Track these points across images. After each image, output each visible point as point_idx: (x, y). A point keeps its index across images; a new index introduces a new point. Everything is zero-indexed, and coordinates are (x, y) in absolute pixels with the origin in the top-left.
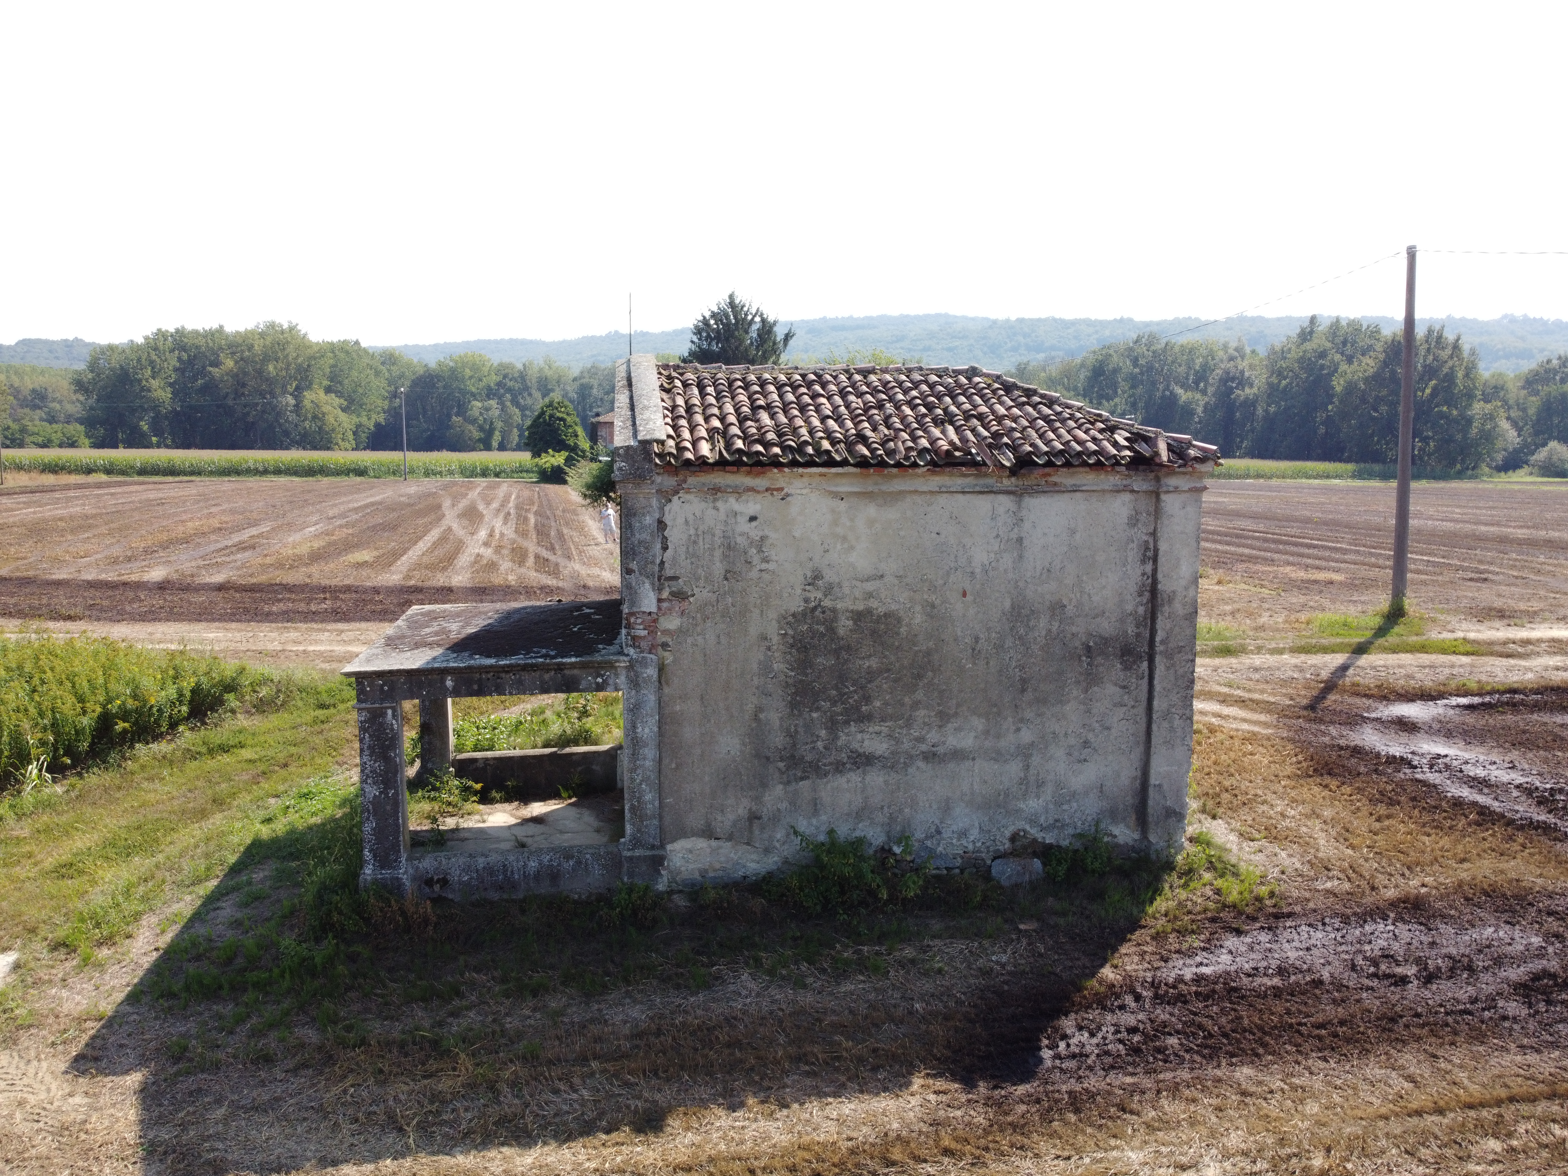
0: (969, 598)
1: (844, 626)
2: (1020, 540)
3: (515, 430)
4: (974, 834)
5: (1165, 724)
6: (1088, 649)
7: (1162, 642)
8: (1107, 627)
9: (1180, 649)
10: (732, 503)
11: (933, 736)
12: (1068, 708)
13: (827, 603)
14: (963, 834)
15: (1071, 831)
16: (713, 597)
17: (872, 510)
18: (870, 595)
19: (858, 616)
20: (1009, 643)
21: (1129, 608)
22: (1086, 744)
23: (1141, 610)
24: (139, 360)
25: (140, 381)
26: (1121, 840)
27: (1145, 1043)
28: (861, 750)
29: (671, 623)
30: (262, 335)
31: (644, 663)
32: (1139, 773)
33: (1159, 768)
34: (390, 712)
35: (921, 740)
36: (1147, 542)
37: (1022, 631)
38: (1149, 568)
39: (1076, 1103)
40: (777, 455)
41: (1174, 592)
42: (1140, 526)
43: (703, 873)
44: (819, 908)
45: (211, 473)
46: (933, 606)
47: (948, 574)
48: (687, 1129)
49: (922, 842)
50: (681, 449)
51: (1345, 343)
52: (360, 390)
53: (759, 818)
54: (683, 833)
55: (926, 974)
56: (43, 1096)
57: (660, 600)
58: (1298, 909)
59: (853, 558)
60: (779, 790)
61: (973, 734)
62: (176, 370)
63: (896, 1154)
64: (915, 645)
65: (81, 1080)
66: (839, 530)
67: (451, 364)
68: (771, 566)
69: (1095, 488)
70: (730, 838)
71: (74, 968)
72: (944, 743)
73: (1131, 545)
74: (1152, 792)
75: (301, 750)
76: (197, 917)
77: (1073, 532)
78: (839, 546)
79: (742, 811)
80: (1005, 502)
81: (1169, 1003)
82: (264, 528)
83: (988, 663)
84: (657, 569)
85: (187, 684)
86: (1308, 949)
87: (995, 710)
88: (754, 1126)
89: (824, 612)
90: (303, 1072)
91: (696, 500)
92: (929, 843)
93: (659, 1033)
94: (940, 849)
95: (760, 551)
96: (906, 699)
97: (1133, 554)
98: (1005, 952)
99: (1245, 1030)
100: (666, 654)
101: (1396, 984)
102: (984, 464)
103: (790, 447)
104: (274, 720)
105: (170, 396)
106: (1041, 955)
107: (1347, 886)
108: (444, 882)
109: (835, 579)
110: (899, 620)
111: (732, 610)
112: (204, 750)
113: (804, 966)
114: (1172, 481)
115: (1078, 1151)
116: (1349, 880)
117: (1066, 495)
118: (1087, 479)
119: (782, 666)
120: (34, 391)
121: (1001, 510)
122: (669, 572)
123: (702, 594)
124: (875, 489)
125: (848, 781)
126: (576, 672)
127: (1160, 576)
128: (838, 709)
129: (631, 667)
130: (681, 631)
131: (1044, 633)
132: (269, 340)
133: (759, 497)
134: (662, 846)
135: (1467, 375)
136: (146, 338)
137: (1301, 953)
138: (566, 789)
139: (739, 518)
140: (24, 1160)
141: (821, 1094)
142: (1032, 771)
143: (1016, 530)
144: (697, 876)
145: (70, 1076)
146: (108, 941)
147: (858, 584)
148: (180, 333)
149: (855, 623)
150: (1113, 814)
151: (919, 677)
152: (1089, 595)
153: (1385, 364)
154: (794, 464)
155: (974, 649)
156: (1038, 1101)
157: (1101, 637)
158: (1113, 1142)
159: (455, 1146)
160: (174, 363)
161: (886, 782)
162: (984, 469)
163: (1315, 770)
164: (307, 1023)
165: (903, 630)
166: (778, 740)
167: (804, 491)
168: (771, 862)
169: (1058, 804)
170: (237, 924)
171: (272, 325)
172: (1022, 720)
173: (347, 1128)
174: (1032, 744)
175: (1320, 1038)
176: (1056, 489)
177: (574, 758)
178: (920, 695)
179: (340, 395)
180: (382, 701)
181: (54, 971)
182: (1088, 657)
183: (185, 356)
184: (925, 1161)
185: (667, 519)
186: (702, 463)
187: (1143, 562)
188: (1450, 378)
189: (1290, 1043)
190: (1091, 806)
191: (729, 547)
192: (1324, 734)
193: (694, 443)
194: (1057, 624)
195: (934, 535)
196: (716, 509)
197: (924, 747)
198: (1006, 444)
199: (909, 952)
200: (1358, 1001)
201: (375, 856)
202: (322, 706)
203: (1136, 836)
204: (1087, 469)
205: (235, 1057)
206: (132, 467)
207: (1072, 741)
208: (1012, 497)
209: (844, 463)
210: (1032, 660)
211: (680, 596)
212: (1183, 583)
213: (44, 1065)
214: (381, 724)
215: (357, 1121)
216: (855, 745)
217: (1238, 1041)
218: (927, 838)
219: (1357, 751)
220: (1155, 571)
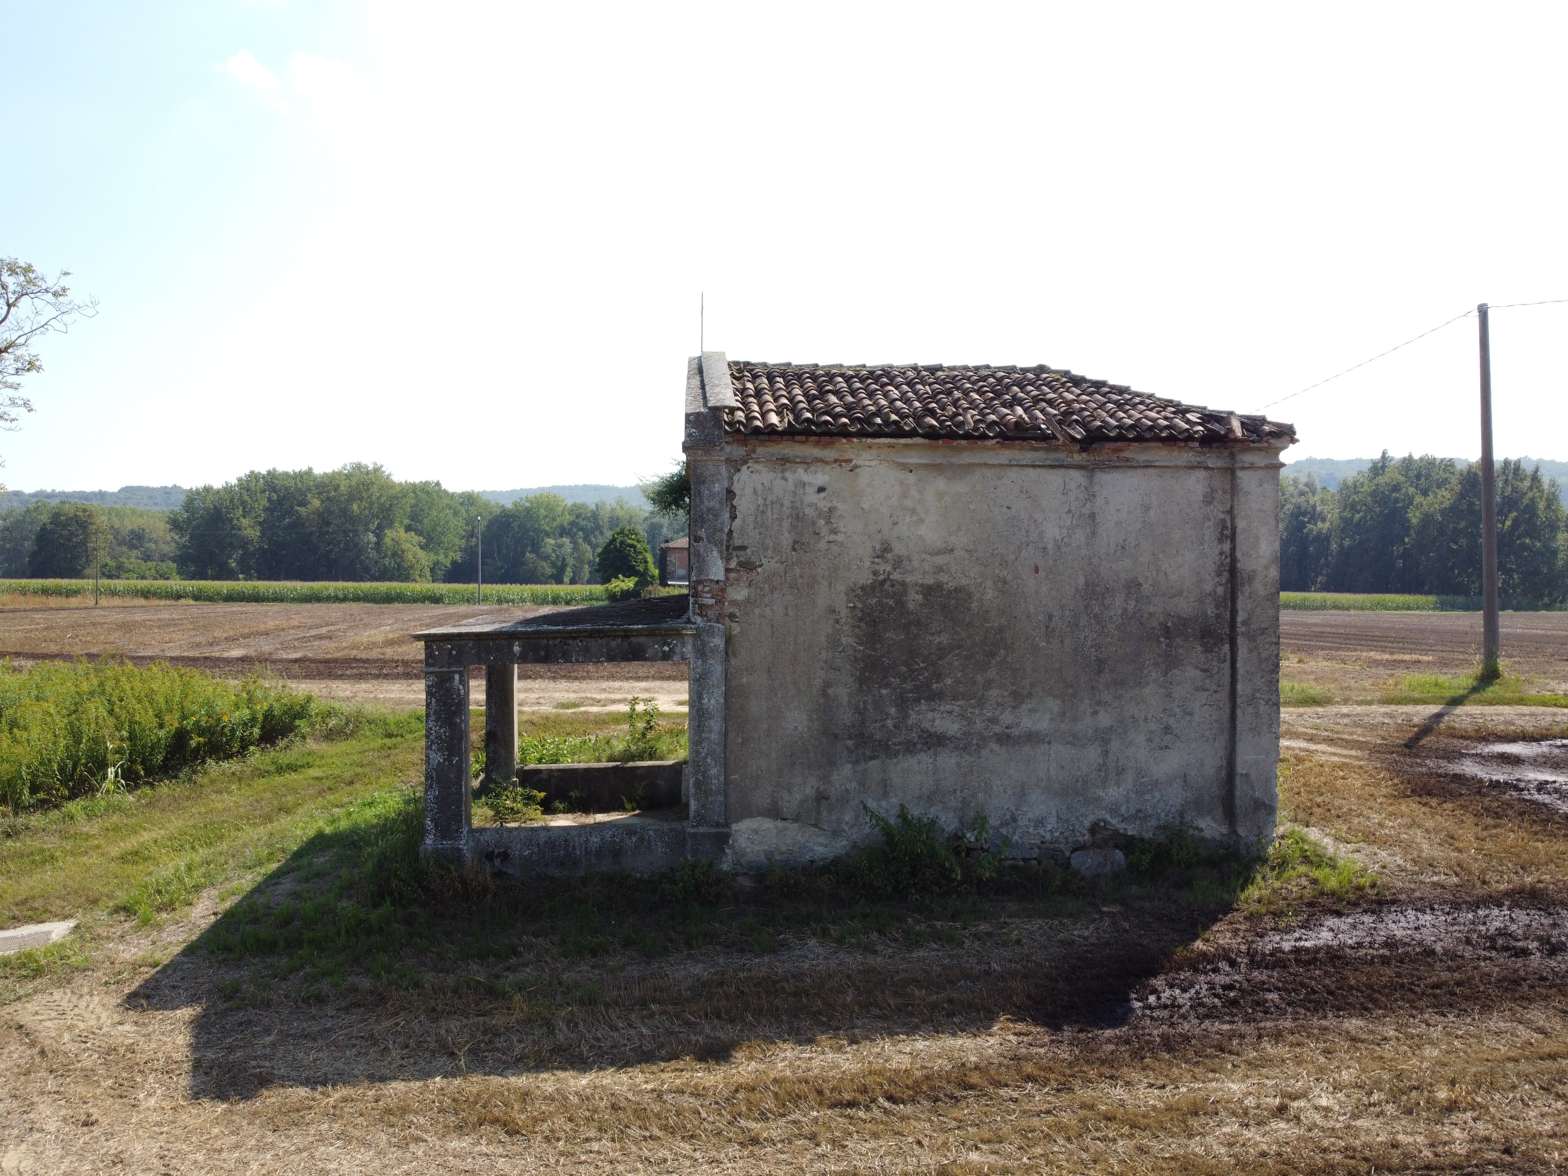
0: (1042, 574)
1: (914, 599)
2: (1092, 516)
3: (586, 566)
4: (1051, 823)
5: (1250, 710)
6: (1167, 631)
7: (1244, 623)
8: (1185, 607)
9: (1263, 631)
10: (801, 474)
11: (1007, 717)
12: (1147, 691)
13: (896, 576)
14: (1040, 822)
15: (1153, 822)
16: (782, 568)
17: (941, 483)
18: (940, 569)
19: (928, 591)
20: (1083, 621)
21: (1208, 587)
22: (1167, 730)
23: (1220, 590)
24: (232, 501)
25: (232, 519)
26: (1208, 834)
27: (1243, 997)
28: (932, 730)
29: (738, 593)
30: (348, 476)
31: (711, 632)
32: (1224, 763)
33: (1245, 757)
34: (457, 677)
35: (994, 720)
36: (1223, 521)
37: (1097, 610)
38: (1227, 547)
39: (1168, 1044)
40: (845, 424)
41: (1254, 571)
42: (1216, 503)
43: (769, 855)
44: (889, 888)
45: (293, 600)
46: (1005, 582)
47: (1020, 548)
48: (751, 1058)
49: (996, 829)
50: (750, 419)
51: (1418, 477)
52: (439, 529)
53: (827, 798)
54: (748, 812)
55: (1005, 944)
56: (93, 1022)
57: (728, 570)
58: (1403, 897)
59: (922, 530)
60: (847, 770)
61: (1048, 716)
62: (266, 509)
63: (975, 1078)
64: (986, 621)
65: (131, 1012)
66: (908, 503)
67: (527, 505)
68: (840, 538)
69: (1168, 464)
70: (796, 819)
71: (132, 928)
72: (1018, 725)
73: (1208, 524)
74: (1238, 781)
75: (367, 770)
76: (257, 890)
77: (1146, 508)
78: (908, 519)
79: (809, 791)
80: (1076, 477)
81: (1266, 968)
82: (342, 627)
83: (1062, 642)
84: (725, 537)
85: (261, 708)
86: (1416, 929)
87: (1071, 691)
88: (822, 1057)
89: (893, 586)
90: (354, 1011)
91: (765, 470)
92: (1004, 831)
93: (721, 984)
94: (1016, 838)
95: (829, 522)
96: (979, 678)
97: (1210, 532)
98: (1087, 928)
99: (1351, 988)
100: (734, 625)
101: (1517, 955)
102: (1055, 437)
103: (858, 418)
104: (342, 746)
105: (259, 534)
106: (1126, 931)
107: (1455, 880)
108: (505, 856)
109: (904, 552)
110: (970, 596)
111: (800, 581)
112: (272, 768)
113: (874, 936)
114: (1248, 458)
115: (1173, 1081)
116: (1457, 875)
117: (1139, 472)
118: (1161, 455)
119: (851, 640)
120: (132, 532)
121: (1072, 485)
122: (737, 542)
123: (770, 564)
124: (944, 461)
125: (919, 763)
126: (642, 639)
127: (1238, 554)
128: (908, 686)
129: (697, 636)
130: (748, 601)
131: (1119, 612)
132: (354, 481)
133: (828, 468)
134: (727, 825)
135: (1548, 507)
136: (240, 480)
137: (1409, 932)
138: (630, 801)
139: (808, 489)
140: (69, 1070)
141: (891, 1034)
142: (1111, 757)
143: (1088, 506)
144: (762, 858)
145: (121, 1009)
146: (169, 907)
147: (928, 557)
148: (272, 474)
149: (925, 597)
150: (1199, 805)
151: (991, 654)
152: (1165, 574)
153: (1462, 496)
154: (862, 434)
155: (1047, 627)
156: (1128, 1042)
157: (1179, 617)
158: (1211, 1075)
159: (508, 1068)
160: (265, 503)
161: (958, 765)
162: (1054, 442)
163: (1412, 791)
164: (361, 973)
165: (974, 605)
166: (846, 717)
167: (873, 463)
168: (839, 847)
169: (1140, 793)
170: (296, 895)
171: (358, 467)
172: (1099, 703)
173: (395, 1053)
174: (1111, 728)
175: (1435, 996)
176: (1128, 465)
177: (639, 771)
178: (992, 673)
179: (419, 533)
180: (450, 665)
181: (113, 930)
182: (1167, 638)
183: (275, 497)
184: (1007, 1085)
185: (736, 488)
186: (771, 432)
187: (1221, 540)
188: (1531, 508)
189: (1403, 1000)
190: (1176, 796)
191: (797, 518)
192: (1420, 765)
193: (764, 415)
194: (1133, 603)
195: (1004, 509)
196: (785, 479)
197: (997, 729)
198: (1076, 421)
199: (983, 927)
200: (1475, 968)
201: (436, 826)
202: (390, 736)
203: (1224, 830)
204: (1160, 444)
205: (286, 997)
206: (218, 594)
207: (1153, 726)
208: (1083, 472)
209: (912, 434)
210: (1108, 640)
211: (748, 566)
212: (1263, 562)
213: (96, 999)
214: (448, 690)
215: (407, 1047)
216: (926, 725)
217: (1343, 996)
218: (1002, 825)
219: (1458, 778)
220: (1233, 550)
